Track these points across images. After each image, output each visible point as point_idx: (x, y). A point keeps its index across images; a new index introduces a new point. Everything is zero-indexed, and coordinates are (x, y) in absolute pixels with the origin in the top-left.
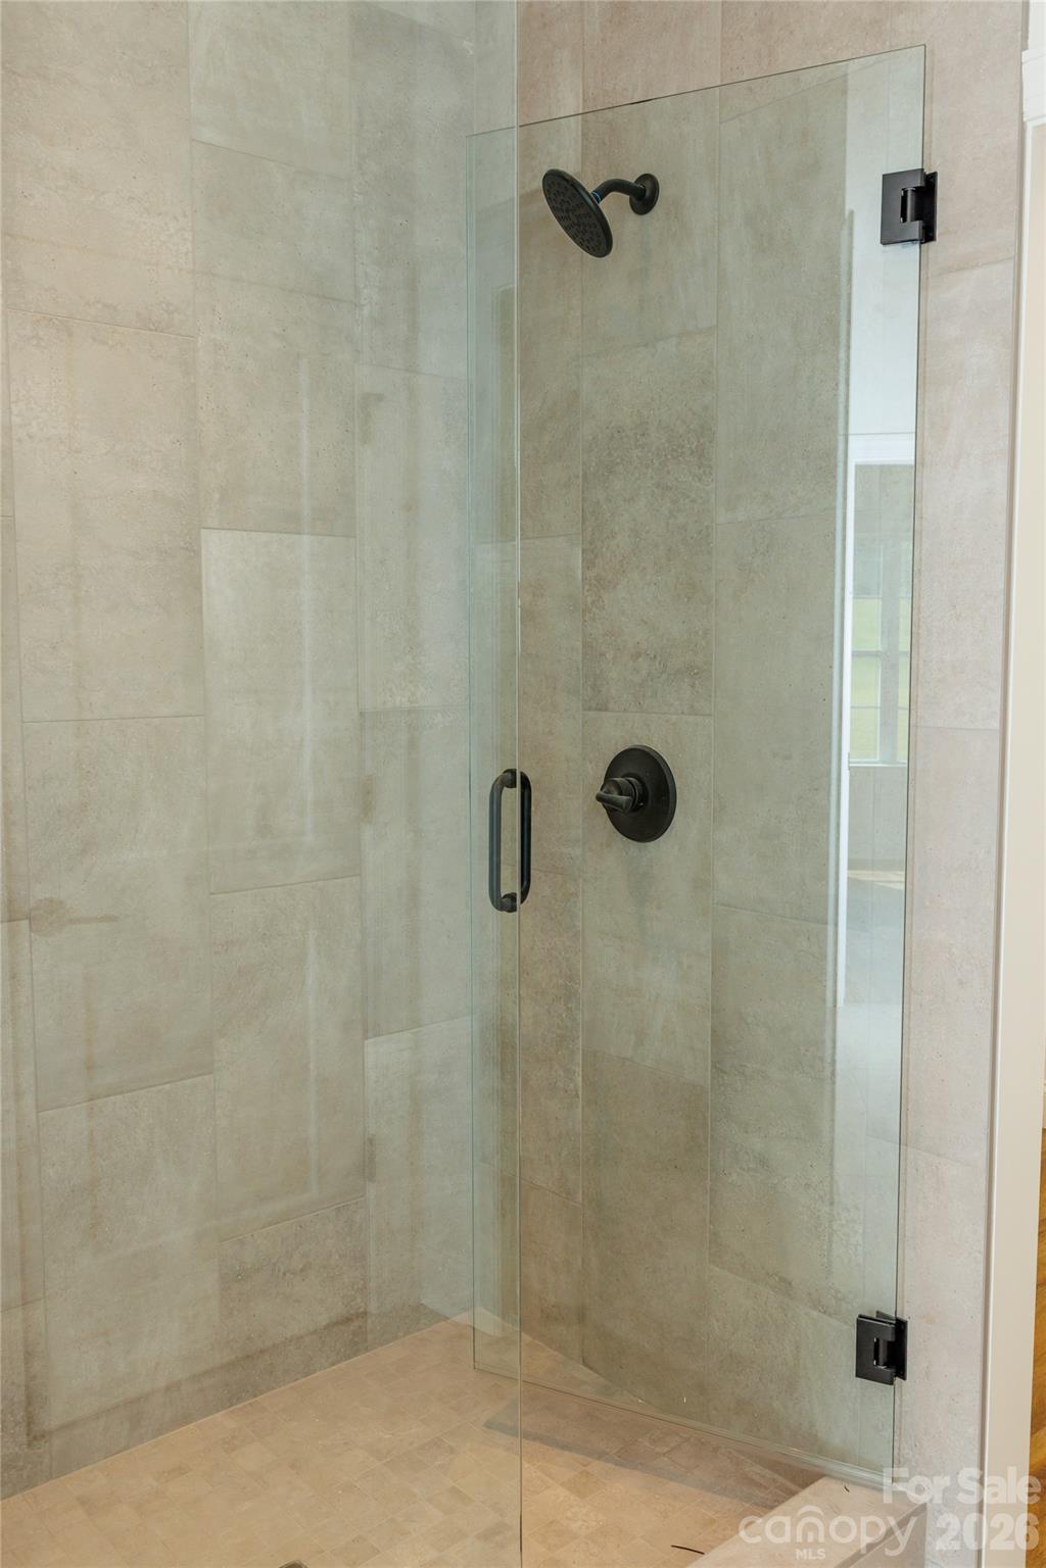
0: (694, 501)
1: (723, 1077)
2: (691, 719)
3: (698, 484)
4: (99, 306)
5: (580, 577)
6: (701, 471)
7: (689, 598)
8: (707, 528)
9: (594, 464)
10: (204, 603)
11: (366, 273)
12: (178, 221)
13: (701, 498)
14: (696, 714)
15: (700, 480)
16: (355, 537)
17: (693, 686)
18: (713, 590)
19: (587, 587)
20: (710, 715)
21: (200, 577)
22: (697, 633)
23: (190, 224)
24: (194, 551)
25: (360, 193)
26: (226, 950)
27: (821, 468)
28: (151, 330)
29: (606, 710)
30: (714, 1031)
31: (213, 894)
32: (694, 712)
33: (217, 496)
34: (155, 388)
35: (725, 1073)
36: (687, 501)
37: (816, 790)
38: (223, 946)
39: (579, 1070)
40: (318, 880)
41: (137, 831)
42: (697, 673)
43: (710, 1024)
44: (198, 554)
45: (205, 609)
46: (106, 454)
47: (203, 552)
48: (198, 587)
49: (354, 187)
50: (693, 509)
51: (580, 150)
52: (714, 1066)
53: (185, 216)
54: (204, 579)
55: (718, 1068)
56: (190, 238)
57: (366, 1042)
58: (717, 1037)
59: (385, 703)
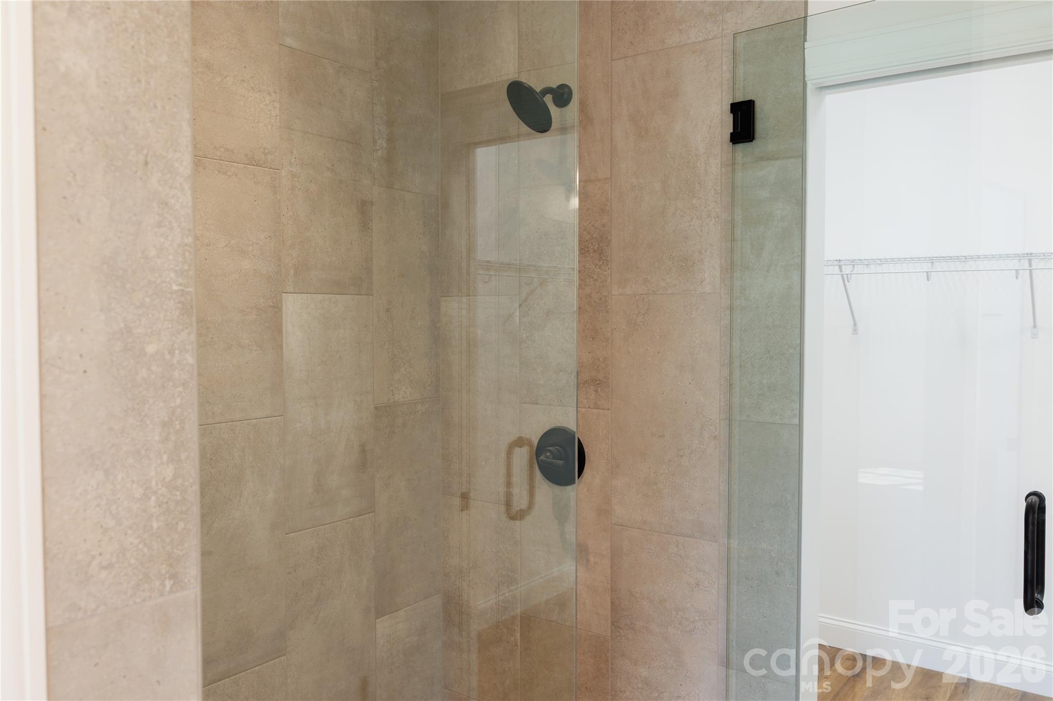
0: (596, 280)
1: (619, 631)
2: (595, 411)
3: (598, 270)
4: (223, 150)
5: (518, 321)
6: (601, 263)
7: (593, 338)
8: (605, 297)
9: (527, 253)
10: (284, 341)
11: (380, 130)
12: (271, 95)
13: (601, 278)
14: (598, 409)
15: (600, 268)
16: (372, 295)
17: (596, 391)
18: (610, 335)
19: (523, 328)
20: (609, 409)
21: (281, 324)
22: (599, 359)
23: (278, 98)
24: (278, 308)
25: (377, 81)
26: (295, 571)
27: (682, 266)
28: (254, 165)
29: (537, 404)
30: (612, 603)
31: (288, 534)
32: (597, 407)
33: (292, 272)
34: (256, 203)
35: (621, 629)
36: (591, 280)
37: (682, 456)
38: (293, 568)
39: (518, 629)
40: (350, 518)
41: (241, 497)
42: (599, 384)
43: (610, 599)
44: (280, 309)
45: (284, 345)
46: (225, 246)
47: (284, 308)
48: (280, 331)
49: (373, 77)
50: (595, 285)
51: (517, 65)
52: (613, 624)
53: (275, 93)
54: (284, 326)
55: (615, 624)
56: (278, 107)
57: (377, 620)
58: (615, 607)
59: (389, 400)
